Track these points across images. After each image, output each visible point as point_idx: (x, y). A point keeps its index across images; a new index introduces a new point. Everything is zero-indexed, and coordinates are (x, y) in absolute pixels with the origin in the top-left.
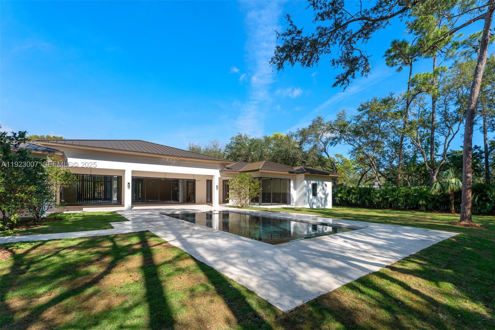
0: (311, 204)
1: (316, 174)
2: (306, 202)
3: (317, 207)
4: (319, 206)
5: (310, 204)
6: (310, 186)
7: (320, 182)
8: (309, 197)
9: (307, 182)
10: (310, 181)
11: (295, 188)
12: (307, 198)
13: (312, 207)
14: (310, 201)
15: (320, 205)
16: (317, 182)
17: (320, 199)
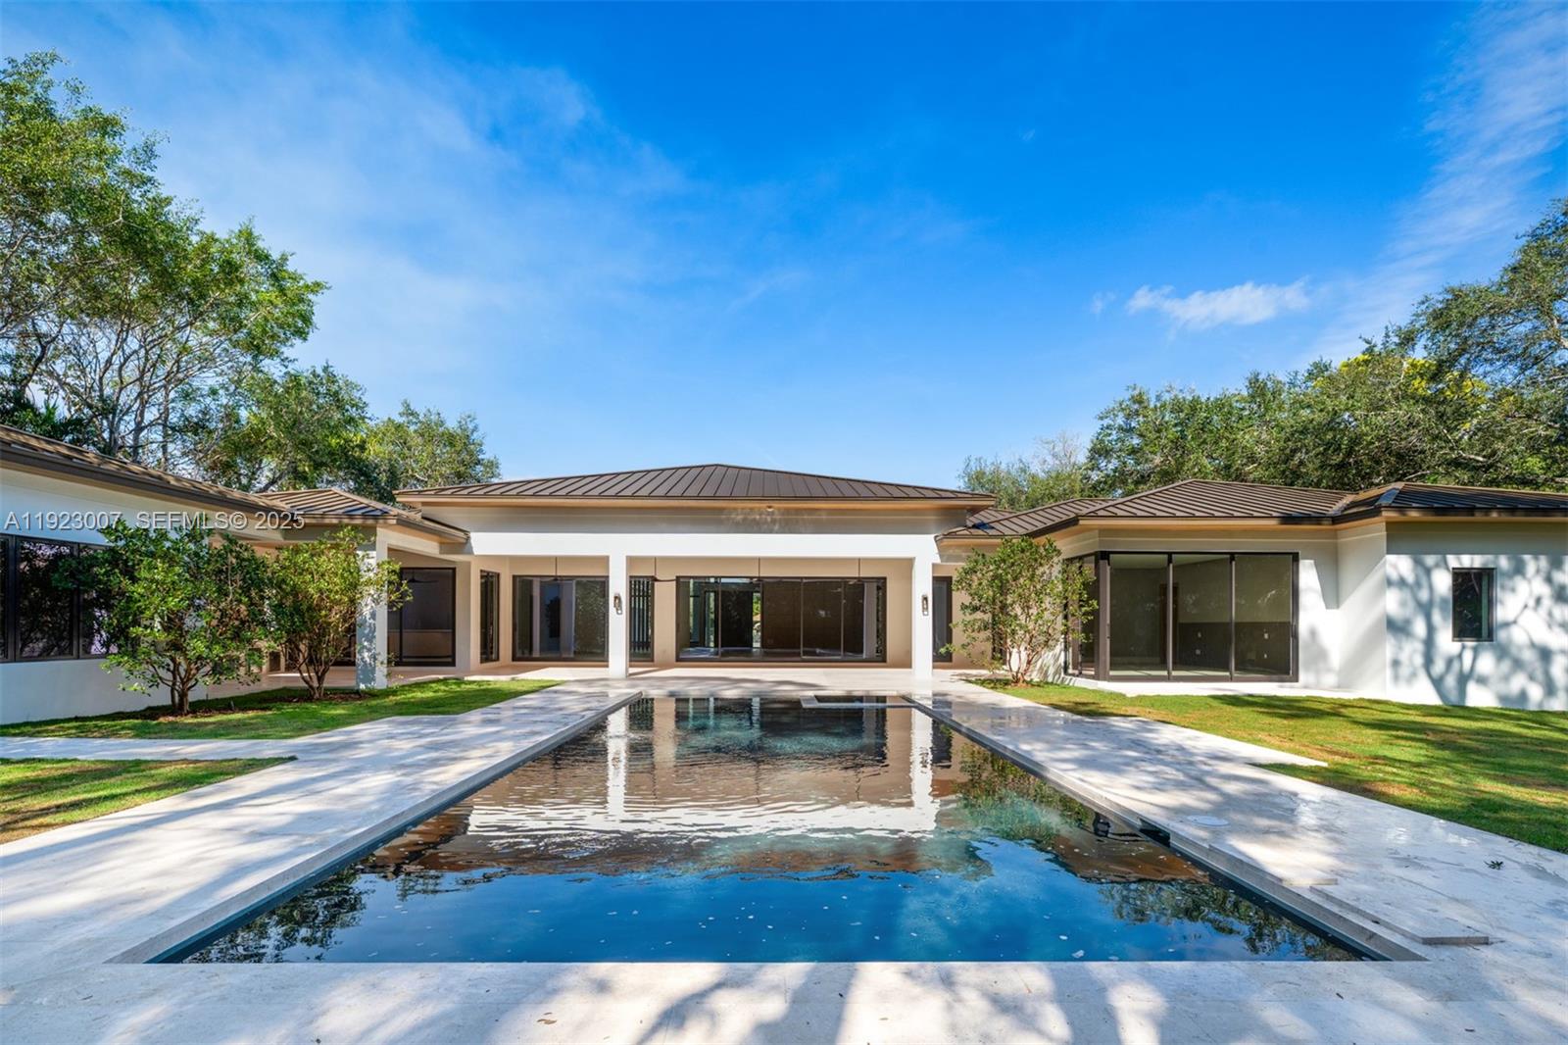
0: (1450, 681)
1: (1479, 517)
2: (1404, 671)
3: (1503, 698)
4: (1523, 696)
5: (1438, 683)
6: (1443, 582)
7: (1527, 557)
8: (1429, 643)
9: (1418, 562)
10: (1444, 553)
11: (1333, 595)
12: (1420, 647)
13: (1454, 697)
14: (1439, 667)
15: (1535, 693)
16: (1504, 562)
17: (1528, 655)
